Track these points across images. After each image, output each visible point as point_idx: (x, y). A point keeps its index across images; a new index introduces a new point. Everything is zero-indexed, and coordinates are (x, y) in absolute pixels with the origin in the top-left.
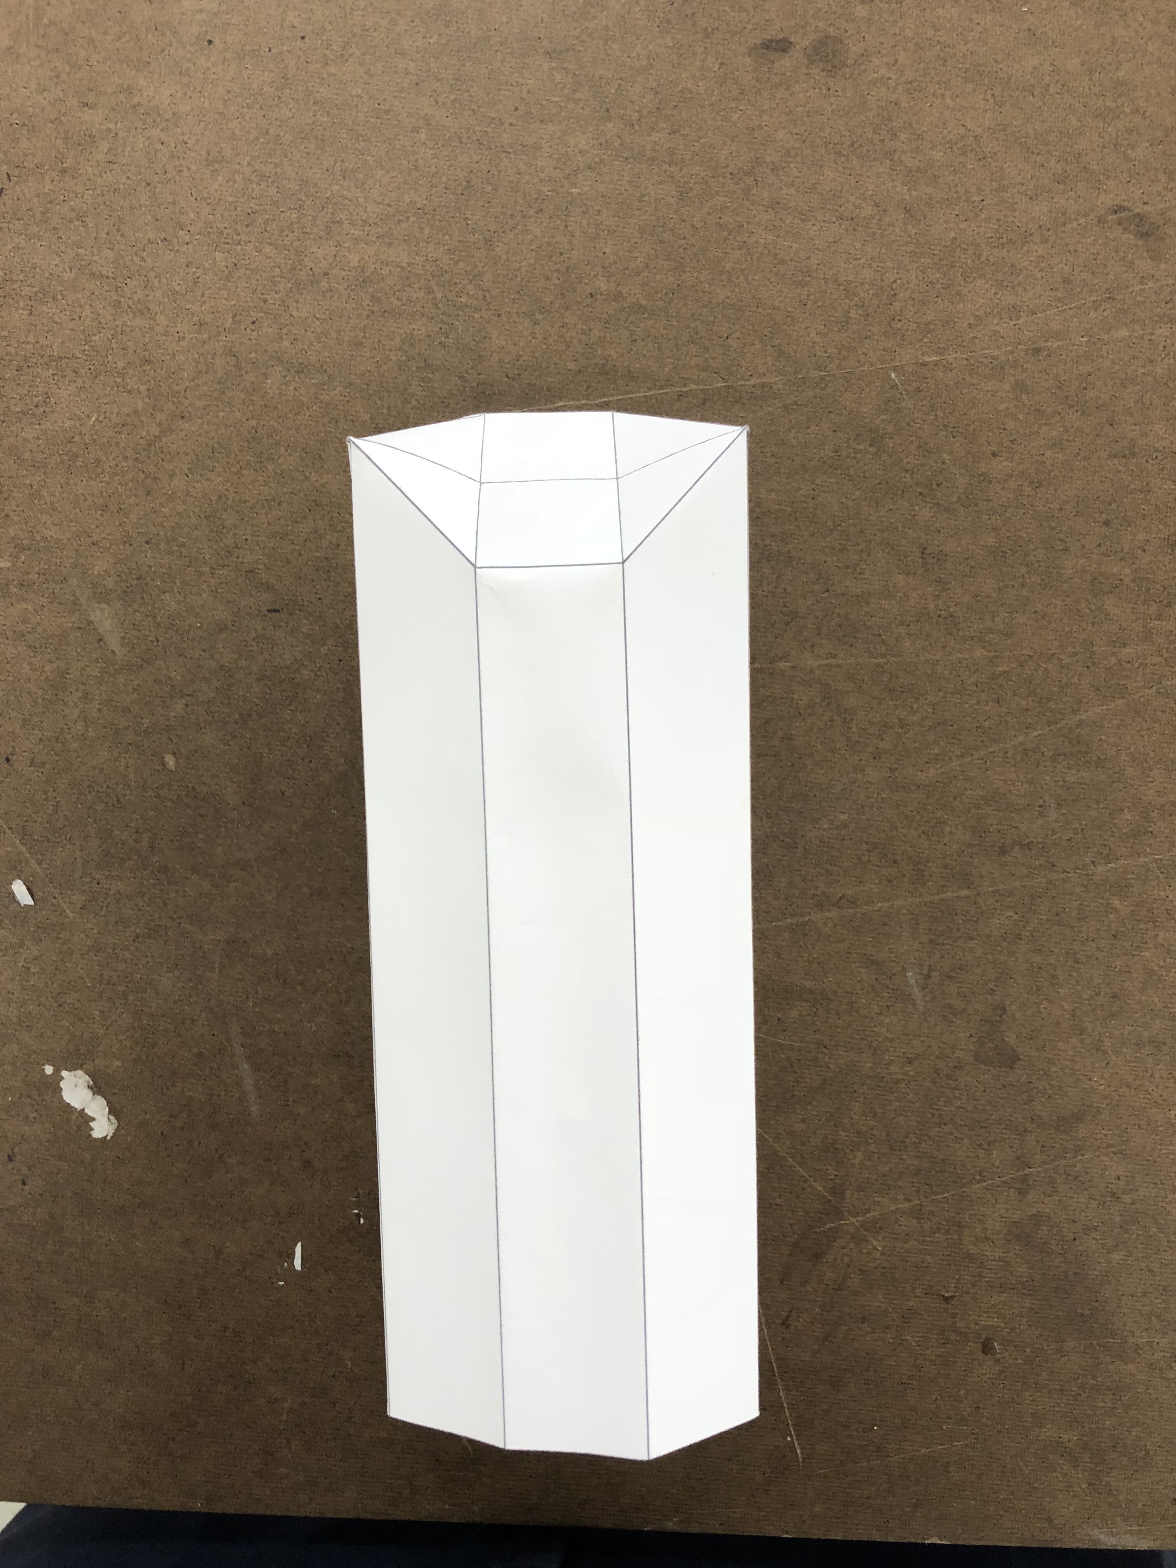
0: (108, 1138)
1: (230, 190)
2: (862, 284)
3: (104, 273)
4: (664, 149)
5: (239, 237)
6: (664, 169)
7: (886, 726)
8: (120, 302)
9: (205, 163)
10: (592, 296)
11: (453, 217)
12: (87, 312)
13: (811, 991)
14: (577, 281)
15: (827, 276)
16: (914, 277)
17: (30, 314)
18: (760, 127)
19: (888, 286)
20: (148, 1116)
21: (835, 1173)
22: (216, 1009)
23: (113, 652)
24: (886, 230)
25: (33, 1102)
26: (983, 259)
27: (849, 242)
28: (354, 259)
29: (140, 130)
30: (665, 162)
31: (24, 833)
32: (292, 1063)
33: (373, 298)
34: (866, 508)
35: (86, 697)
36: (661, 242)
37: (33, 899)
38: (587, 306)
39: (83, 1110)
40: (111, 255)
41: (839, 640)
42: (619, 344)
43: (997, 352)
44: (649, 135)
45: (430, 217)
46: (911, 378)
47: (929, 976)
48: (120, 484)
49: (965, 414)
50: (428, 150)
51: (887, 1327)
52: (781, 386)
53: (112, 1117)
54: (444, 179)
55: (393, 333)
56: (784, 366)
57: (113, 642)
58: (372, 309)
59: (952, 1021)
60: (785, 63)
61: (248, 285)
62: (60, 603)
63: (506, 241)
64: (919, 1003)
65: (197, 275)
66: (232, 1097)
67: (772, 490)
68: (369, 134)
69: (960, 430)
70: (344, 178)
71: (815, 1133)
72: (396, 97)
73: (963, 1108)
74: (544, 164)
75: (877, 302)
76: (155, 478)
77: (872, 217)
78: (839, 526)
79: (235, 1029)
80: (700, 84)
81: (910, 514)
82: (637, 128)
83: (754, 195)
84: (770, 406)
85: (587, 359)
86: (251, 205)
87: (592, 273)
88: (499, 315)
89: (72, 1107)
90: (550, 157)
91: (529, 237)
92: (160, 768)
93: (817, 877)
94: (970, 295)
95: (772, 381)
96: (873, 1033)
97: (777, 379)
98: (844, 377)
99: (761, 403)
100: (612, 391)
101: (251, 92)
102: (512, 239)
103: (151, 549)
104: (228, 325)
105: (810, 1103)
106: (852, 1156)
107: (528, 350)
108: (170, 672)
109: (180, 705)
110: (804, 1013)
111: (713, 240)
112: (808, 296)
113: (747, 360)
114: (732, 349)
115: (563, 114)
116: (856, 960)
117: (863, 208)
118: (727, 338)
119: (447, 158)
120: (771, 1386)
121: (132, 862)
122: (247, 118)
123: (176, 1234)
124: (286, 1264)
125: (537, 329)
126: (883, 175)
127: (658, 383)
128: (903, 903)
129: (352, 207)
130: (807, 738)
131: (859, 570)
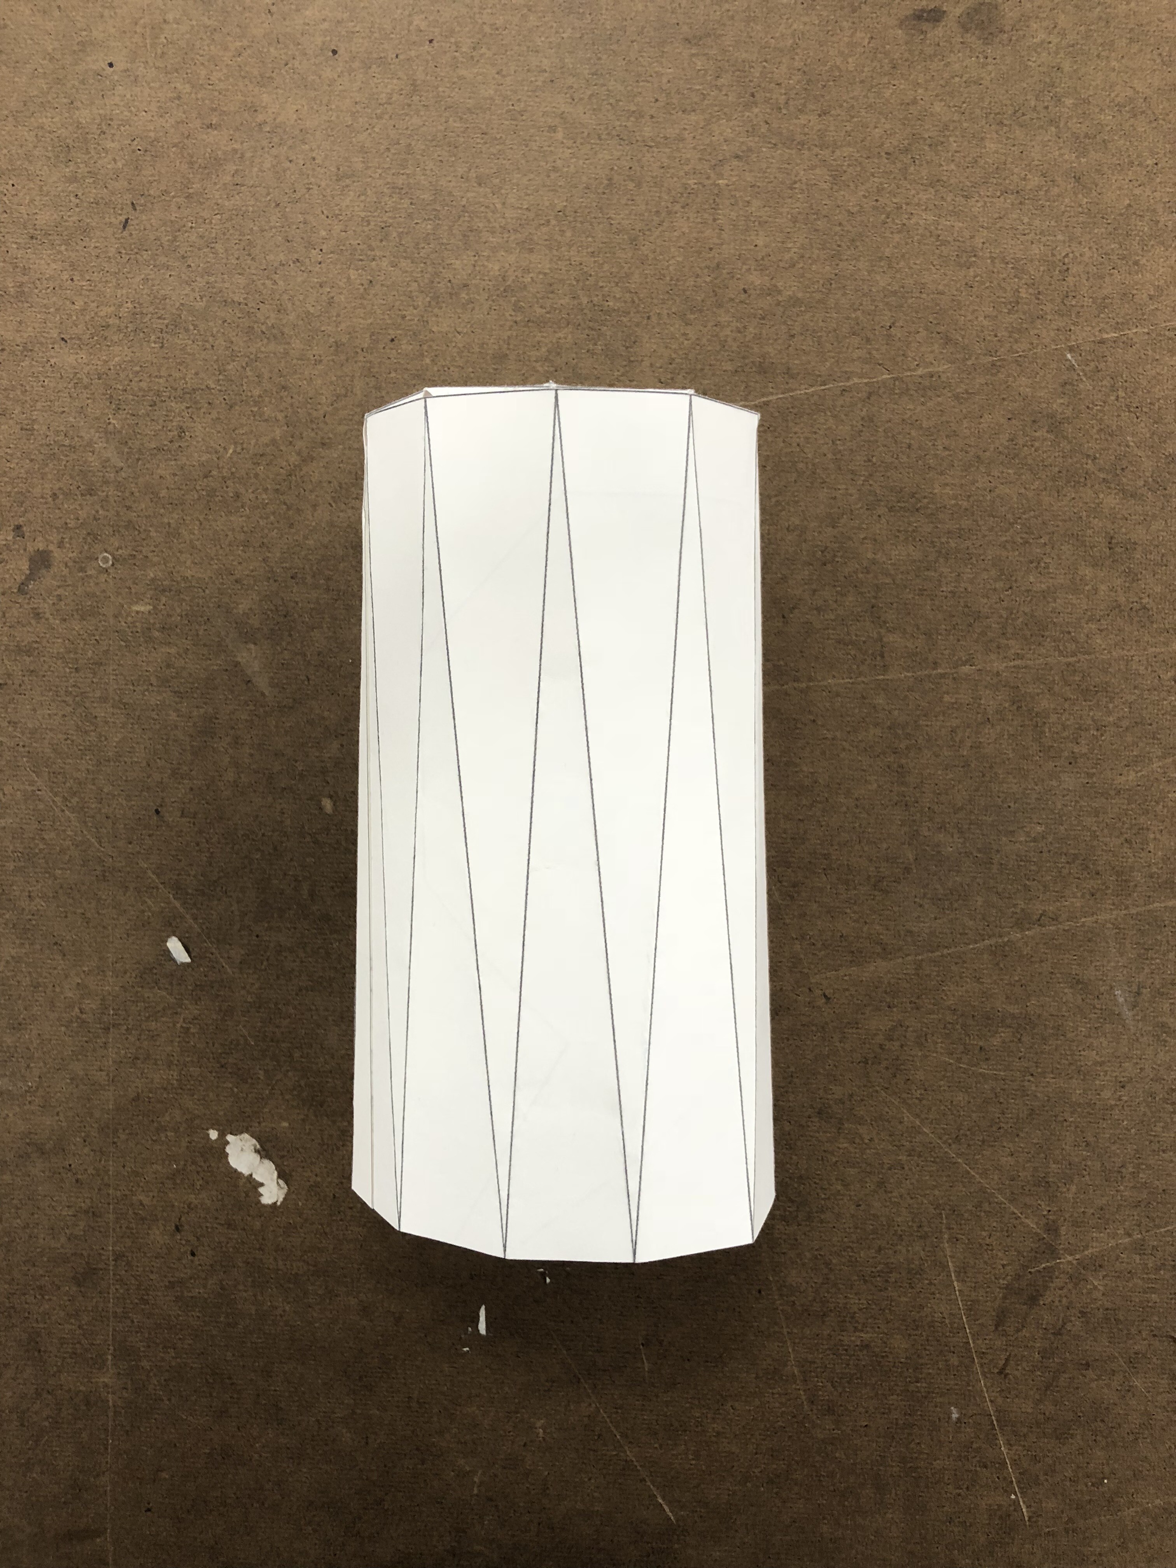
0: (279, 1204)
1: (362, 205)
2: (1032, 261)
3: (236, 299)
4: (814, 132)
5: (373, 253)
6: (814, 152)
7: (1080, 728)
8: (253, 328)
9: (335, 178)
10: (745, 291)
11: (595, 218)
12: (221, 341)
13: (1013, 1016)
14: (728, 276)
15: (993, 255)
16: (1087, 249)
17: (162, 347)
18: (914, 102)
19: (1060, 260)
20: (319, 1179)
21: (1048, 1208)
23: (263, 694)
24: (1054, 202)
25: (199, 1169)
26: (1160, 225)
27: (1015, 217)
28: (494, 268)
29: (266, 149)
30: (816, 146)
31: (178, 888)
33: (517, 308)
34: (1047, 498)
35: (236, 742)
36: (816, 230)
37: (190, 956)
38: (741, 302)
39: (251, 1175)
40: (242, 281)
41: (1026, 639)
42: (776, 340)
44: (797, 118)
45: (572, 219)
46: (1089, 358)
47: (1138, 993)
48: (261, 517)
49: (1149, 392)
50: (566, 149)
51: (1113, 1373)
52: (949, 374)
53: (281, 1182)
54: (584, 179)
55: (539, 342)
56: (952, 354)
57: (262, 683)
58: (514, 318)
59: (1166, 1041)
60: (938, 32)
61: (384, 302)
62: (205, 645)
63: (652, 239)
64: (1129, 1022)
65: (332, 295)
67: (947, 485)
68: (504, 136)
69: (1144, 410)
70: (480, 185)
71: (1024, 1168)
72: (530, 97)
74: (689, 156)
75: (1048, 279)
76: (298, 509)
77: (1040, 188)
78: (1020, 518)
80: (850, 60)
81: (1094, 503)
82: (784, 111)
83: (911, 174)
84: (939, 396)
85: (744, 357)
86: (385, 219)
87: (745, 267)
88: (649, 318)
89: (241, 1173)
90: (694, 148)
91: (676, 234)
92: (316, 812)
93: (1015, 893)
94: (1148, 264)
95: (940, 369)
96: (1082, 1058)
97: (946, 367)
98: (1017, 361)
99: (929, 393)
100: (771, 390)
101: (380, 101)
102: (658, 237)
103: (297, 583)
104: (366, 345)
105: (1018, 1135)
106: (1065, 1190)
107: (681, 353)
108: (323, 711)
109: (335, 745)
110: (1007, 1040)
111: (870, 225)
112: (975, 277)
113: (913, 349)
114: (896, 339)
115: (706, 102)
116: (1061, 980)
117: (1029, 179)
118: (890, 327)
119: (586, 157)
120: (992, 1440)
121: (292, 912)
122: (377, 130)
123: (353, 1302)
124: (470, 1329)
125: (689, 330)
126: (1050, 143)
127: (819, 379)
128: (1108, 917)
129: (490, 214)
130: (997, 746)
131: (1043, 565)
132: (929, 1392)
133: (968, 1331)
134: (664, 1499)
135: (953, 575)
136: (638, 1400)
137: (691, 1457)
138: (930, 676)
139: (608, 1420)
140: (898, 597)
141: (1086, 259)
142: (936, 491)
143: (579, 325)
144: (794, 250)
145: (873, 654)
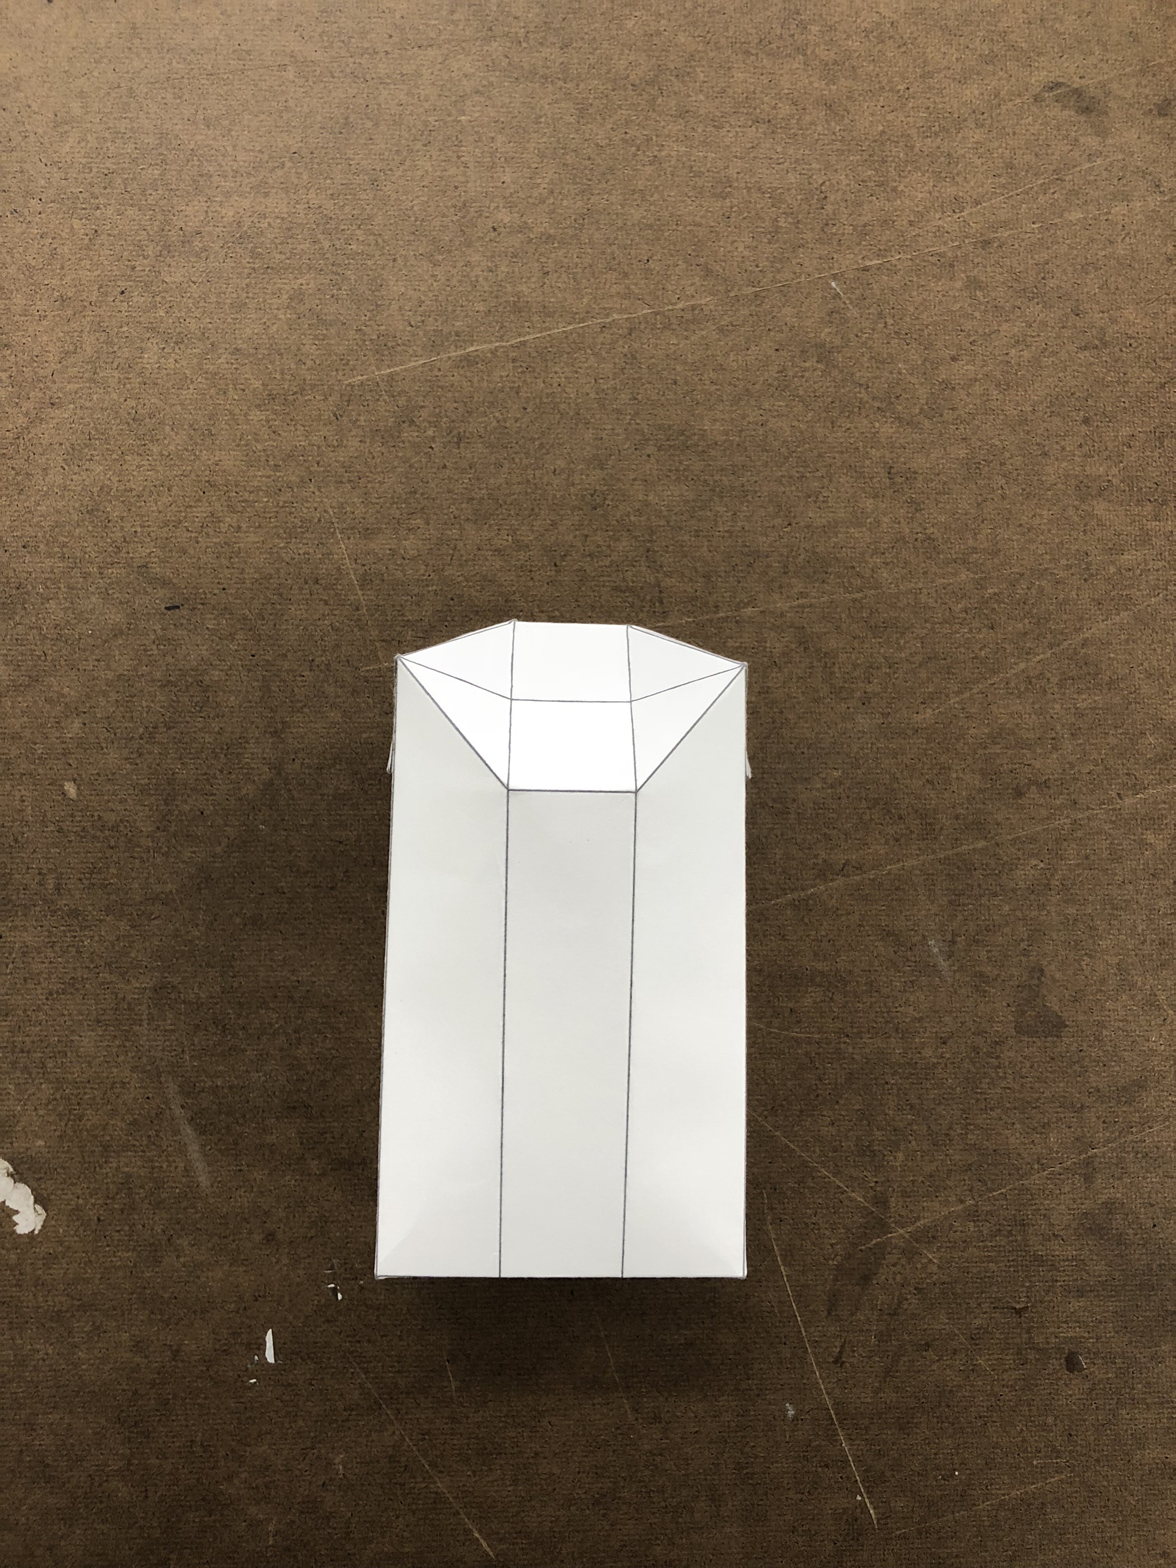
0: (36, 1232)
1: (83, 151)
2: (789, 190)
4: (557, 65)
5: (97, 201)
6: (558, 86)
7: (871, 667)
9: (53, 124)
10: (495, 229)
11: (333, 159)
13: (823, 974)
14: (476, 215)
15: (749, 185)
16: (843, 177)
18: (658, 33)
19: (817, 189)
20: (81, 1201)
21: (875, 1180)
22: (149, 1068)
24: (807, 129)
26: (916, 150)
27: (768, 145)
28: (228, 214)
30: (559, 79)
32: (241, 1121)
33: (254, 255)
34: (820, 430)
36: (564, 165)
38: (491, 240)
39: (4, 1202)
41: (809, 577)
42: (529, 278)
43: (943, 249)
44: (538, 51)
45: (308, 160)
46: (853, 285)
47: (953, 942)
49: (917, 318)
50: (298, 89)
51: (955, 1352)
52: (712, 307)
53: (38, 1207)
54: (319, 118)
55: (280, 289)
56: (713, 286)
58: (252, 265)
59: (985, 991)
61: (112, 253)
63: (393, 179)
64: (946, 974)
65: (54, 246)
66: (176, 1167)
67: (715, 420)
68: (231, 77)
69: (914, 336)
70: (208, 127)
71: (847, 1137)
72: (257, 36)
73: (1009, 1088)
74: (427, 93)
75: (807, 207)
76: (27, 474)
77: (792, 116)
78: (794, 452)
79: (172, 1088)
81: (870, 432)
82: (524, 45)
83: (659, 105)
84: (702, 330)
85: (497, 297)
86: (108, 165)
87: (492, 204)
88: (394, 260)
90: (433, 84)
91: (419, 173)
92: (60, 798)
93: (815, 844)
94: (906, 190)
95: (703, 302)
96: (899, 1014)
97: (708, 299)
98: (781, 291)
99: (692, 327)
100: (528, 330)
101: (97, 46)
102: (400, 177)
103: (29, 553)
104: (94, 299)
105: (837, 1102)
106: (892, 1158)
107: (431, 295)
108: (62, 688)
109: (77, 724)
110: (818, 1000)
111: (621, 158)
112: (731, 208)
113: (673, 282)
114: (655, 272)
115: (443, 37)
116: (870, 933)
117: (780, 108)
118: (648, 261)
119: (319, 95)
120: (832, 1438)
121: (38, 909)
122: (96, 74)
123: (125, 1336)
124: (256, 1358)
125: (438, 271)
126: (798, 71)
127: (577, 316)
128: (915, 863)
129: (220, 158)
130: (786, 690)
131: (822, 499)
132: (761, 1390)
133: (799, 1319)
134: (480, 1532)
135: (729, 514)
136: (446, 1424)
137: (508, 1483)
138: (711, 621)
139: (414, 1449)
140: (673, 539)
141: (842, 187)
142: (706, 428)
143: (321, 270)
144: (543, 186)
145: (651, 601)
